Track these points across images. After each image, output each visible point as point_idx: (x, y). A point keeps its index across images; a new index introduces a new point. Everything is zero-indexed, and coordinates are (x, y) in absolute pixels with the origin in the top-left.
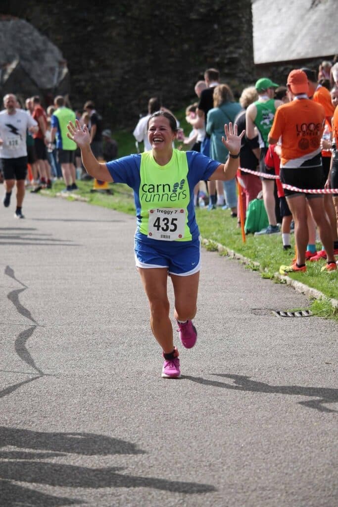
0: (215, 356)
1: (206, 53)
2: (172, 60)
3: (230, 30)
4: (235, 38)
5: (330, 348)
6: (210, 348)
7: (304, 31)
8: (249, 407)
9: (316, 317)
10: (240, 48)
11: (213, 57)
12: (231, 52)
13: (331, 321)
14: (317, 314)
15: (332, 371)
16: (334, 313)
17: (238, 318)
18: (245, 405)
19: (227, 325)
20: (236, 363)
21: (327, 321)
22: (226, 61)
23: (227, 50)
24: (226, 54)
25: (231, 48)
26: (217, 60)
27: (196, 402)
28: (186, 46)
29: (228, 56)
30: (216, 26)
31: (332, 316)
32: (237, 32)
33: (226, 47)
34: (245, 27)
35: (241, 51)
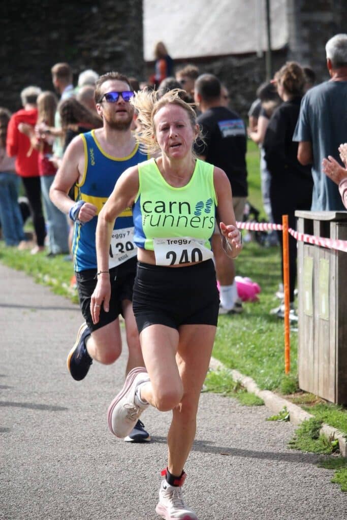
0: (77, 441)
1: (81, 45)
2: (36, 52)
3: (113, 15)
4: (119, 26)
5: (227, 434)
6: (70, 431)
7: (212, 19)
8: (118, 510)
9: (211, 393)
10: (125, 38)
11: (90, 50)
12: (114, 45)
13: (231, 399)
14: (213, 390)
15: (229, 464)
16: (234, 388)
17: (110, 391)
18: (113, 507)
19: (94, 401)
20: (104, 451)
21: (225, 399)
22: (107, 56)
23: (109, 42)
24: (107, 46)
25: (114, 39)
26: (96, 53)
27: (49, 502)
28: (55, 35)
29: (110, 49)
30: (95, 10)
31: (232, 393)
32: (122, 17)
33: (107, 37)
34: (134, 12)
35: (126, 43)
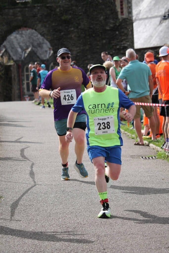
1: (113, 44)
2: (98, 47)
3: (124, 34)
4: (126, 38)
5: (164, 173)
7: (157, 34)
8: (128, 198)
9: (159, 159)
10: (128, 42)
11: (116, 46)
12: (124, 44)
13: (165, 161)
14: (159, 158)
15: (165, 183)
16: (166, 157)
17: (125, 159)
18: (126, 198)
20: (123, 179)
21: (164, 161)
22: (122, 48)
23: (122, 43)
24: (121, 44)
25: (124, 42)
26: (118, 47)
28: (104, 41)
29: (122, 46)
30: (117, 33)
31: (166, 159)
32: (127, 35)
33: (122, 41)
34: (130, 33)
35: (128, 43)
